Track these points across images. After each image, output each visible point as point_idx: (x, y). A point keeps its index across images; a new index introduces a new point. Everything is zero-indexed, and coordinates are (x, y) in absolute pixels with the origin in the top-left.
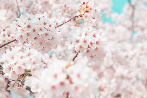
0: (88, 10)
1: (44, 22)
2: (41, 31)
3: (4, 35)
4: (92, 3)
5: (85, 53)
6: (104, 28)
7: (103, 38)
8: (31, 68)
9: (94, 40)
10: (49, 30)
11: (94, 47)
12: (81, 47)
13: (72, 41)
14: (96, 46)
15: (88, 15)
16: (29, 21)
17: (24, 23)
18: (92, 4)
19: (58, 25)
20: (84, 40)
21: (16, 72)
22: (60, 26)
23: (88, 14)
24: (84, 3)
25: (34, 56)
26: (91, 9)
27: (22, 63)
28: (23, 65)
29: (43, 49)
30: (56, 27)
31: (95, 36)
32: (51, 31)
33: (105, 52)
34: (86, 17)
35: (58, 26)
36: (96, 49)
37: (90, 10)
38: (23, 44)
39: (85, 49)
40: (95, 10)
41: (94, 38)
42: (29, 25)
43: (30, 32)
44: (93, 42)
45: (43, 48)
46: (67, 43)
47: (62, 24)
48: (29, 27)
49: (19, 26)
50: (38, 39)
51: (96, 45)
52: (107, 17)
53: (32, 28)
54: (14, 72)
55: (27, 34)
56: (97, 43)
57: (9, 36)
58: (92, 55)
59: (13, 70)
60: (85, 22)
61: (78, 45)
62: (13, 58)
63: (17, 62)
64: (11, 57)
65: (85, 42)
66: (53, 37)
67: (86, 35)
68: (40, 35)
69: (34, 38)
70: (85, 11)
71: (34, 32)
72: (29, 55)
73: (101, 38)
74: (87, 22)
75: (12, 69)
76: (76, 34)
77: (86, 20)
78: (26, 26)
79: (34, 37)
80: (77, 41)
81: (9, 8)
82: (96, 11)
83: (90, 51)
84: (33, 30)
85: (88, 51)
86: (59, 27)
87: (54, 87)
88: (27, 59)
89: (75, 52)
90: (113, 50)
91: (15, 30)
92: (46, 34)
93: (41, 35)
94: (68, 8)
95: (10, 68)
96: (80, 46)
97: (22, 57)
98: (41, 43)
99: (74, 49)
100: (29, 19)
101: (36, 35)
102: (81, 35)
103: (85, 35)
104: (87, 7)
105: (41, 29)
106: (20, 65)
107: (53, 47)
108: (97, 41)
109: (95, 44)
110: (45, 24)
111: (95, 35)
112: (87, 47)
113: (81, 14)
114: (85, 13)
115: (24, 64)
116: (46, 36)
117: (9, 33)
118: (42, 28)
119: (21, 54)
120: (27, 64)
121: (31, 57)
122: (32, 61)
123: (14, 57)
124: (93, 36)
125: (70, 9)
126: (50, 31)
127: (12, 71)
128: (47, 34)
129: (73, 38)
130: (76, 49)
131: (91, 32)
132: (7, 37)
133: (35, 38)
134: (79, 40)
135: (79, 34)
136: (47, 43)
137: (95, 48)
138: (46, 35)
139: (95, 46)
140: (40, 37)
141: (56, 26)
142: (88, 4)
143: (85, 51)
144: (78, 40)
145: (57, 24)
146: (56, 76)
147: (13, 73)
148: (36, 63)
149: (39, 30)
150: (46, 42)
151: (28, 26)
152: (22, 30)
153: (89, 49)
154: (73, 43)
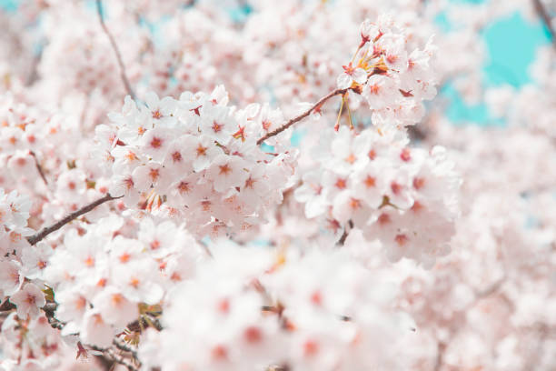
0: (383, 64)
1: (215, 123)
2: (201, 156)
3: (72, 186)
4: (396, 36)
5: (374, 224)
6: (461, 148)
7: (438, 162)
8: (164, 297)
9: (405, 173)
10: (234, 151)
11: (406, 200)
12: (356, 204)
13: (319, 184)
14: (413, 197)
15: (384, 82)
16: (155, 121)
17: (137, 132)
18: (394, 40)
19: (271, 131)
20: (365, 178)
21: (104, 316)
22: (279, 134)
23: (381, 81)
24: (366, 39)
25: (172, 249)
26: (393, 58)
27: (128, 279)
28: (131, 289)
29: (216, 228)
30: (263, 139)
31: (406, 156)
32: (240, 155)
33: (453, 219)
34: (375, 90)
35: (269, 135)
36: (416, 207)
37: (388, 65)
38: (143, 213)
39: (373, 210)
40: (410, 61)
41: (405, 166)
42: (157, 137)
43: (160, 163)
44: (400, 181)
45: (217, 220)
46: (302, 193)
47: (285, 127)
48: (156, 143)
49: (120, 143)
50: (192, 187)
51: (415, 193)
52: (471, 101)
53: (169, 147)
54: (98, 317)
55: (150, 171)
56: (418, 184)
57: (91, 185)
58: (400, 233)
59: (95, 311)
60: (373, 110)
61: (343, 198)
62: (90, 262)
63: (106, 276)
64: (86, 257)
65: (370, 182)
66: (253, 177)
67: (372, 155)
68: (201, 172)
69: (179, 187)
70: (371, 71)
71: (177, 162)
72: (153, 248)
73: (431, 162)
74: (379, 111)
75: (92, 307)
76: (333, 156)
77: (376, 103)
78: (144, 141)
79: (178, 182)
80: (341, 184)
81: (92, 84)
82: (411, 65)
83: (392, 218)
84: (173, 155)
85: (384, 219)
86: (275, 137)
87: (221, 353)
88: (144, 264)
89: (336, 224)
90: (500, 223)
91: (105, 159)
92: (221, 167)
93: (205, 170)
94: (317, 65)
95: (83, 302)
96: (351, 202)
97: (125, 258)
98: (206, 204)
99: (330, 214)
100: (157, 115)
101: (186, 174)
102: (352, 159)
103: (368, 158)
104: (377, 54)
105: (202, 151)
106: (119, 287)
107: (254, 215)
108: (419, 178)
109: (407, 189)
110: (217, 128)
111: (408, 154)
112: (380, 201)
113: (354, 83)
114: (368, 77)
115: (135, 284)
116: (223, 175)
117: (92, 177)
118: (205, 145)
119: (122, 244)
120: (149, 283)
121: (162, 253)
122: (168, 271)
123: (94, 260)
124: (400, 160)
125: (322, 70)
126: (236, 153)
127: (89, 313)
128: (226, 165)
129: (324, 170)
130: (337, 215)
131: (393, 142)
132: (82, 190)
133: (182, 183)
134: (348, 176)
135: (346, 155)
136: (230, 200)
137: (411, 203)
138: (221, 172)
139: (410, 197)
140: (199, 182)
141: (263, 134)
142: (382, 40)
143: (375, 218)
144: (343, 178)
145: (265, 125)
146: (225, 307)
147: (95, 319)
148: (182, 276)
149: (196, 153)
150: (224, 198)
151: (151, 139)
152: (133, 157)
153: (388, 209)
154: (325, 192)
